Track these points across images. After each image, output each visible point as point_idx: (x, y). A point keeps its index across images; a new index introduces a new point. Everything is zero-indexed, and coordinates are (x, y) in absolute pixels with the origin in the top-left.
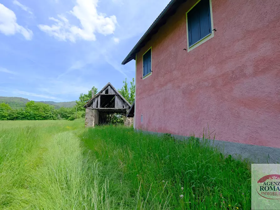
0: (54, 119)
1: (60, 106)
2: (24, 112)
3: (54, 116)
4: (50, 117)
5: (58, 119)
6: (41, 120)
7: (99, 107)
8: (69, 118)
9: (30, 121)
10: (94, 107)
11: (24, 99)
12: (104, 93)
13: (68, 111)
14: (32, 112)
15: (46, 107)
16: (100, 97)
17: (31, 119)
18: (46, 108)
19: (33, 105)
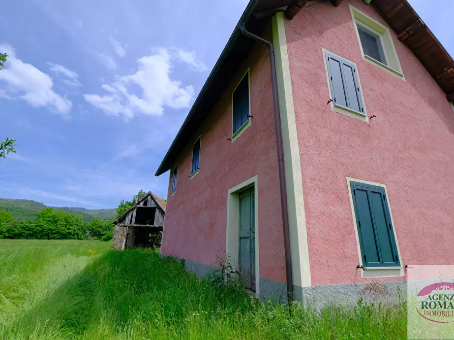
0: (79, 239)
1: (94, 216)
2: (34, 225)
3: (80, 233)
4: (73, 235)
5: (86, 238)
6: (57, 239)
7: (133, 223)
8: (104, 237)
9: (41, 240)
10: (126, 224)
11: (37, 203)
12: (141, 205)
13: (103, 225)
14: (45, 225)
15: (70, 218)
16: (136, 209)
17: (41, 238)
18: (70, 220)
19: (49, 215)
